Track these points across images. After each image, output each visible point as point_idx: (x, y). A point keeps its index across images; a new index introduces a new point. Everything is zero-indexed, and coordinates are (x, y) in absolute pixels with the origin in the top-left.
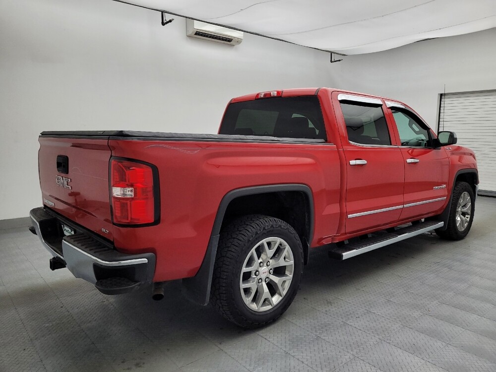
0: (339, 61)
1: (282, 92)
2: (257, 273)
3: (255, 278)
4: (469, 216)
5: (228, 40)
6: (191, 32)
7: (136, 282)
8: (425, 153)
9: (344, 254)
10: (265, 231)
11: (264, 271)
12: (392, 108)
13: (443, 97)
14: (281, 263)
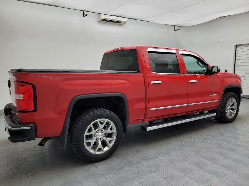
0: (179, 30)
1: (124, 48)
2: (95, 135)
3: (94, 138)
4: (236, 111)
5: (119, 22)
6: (100, 19)
7: (26, 137)
8: (205, 77)
9: (147, 128)
10: (97, 116)
11: (100, 135)
12: (183, 54)
13: (237, 46)
14: (109, 131)
